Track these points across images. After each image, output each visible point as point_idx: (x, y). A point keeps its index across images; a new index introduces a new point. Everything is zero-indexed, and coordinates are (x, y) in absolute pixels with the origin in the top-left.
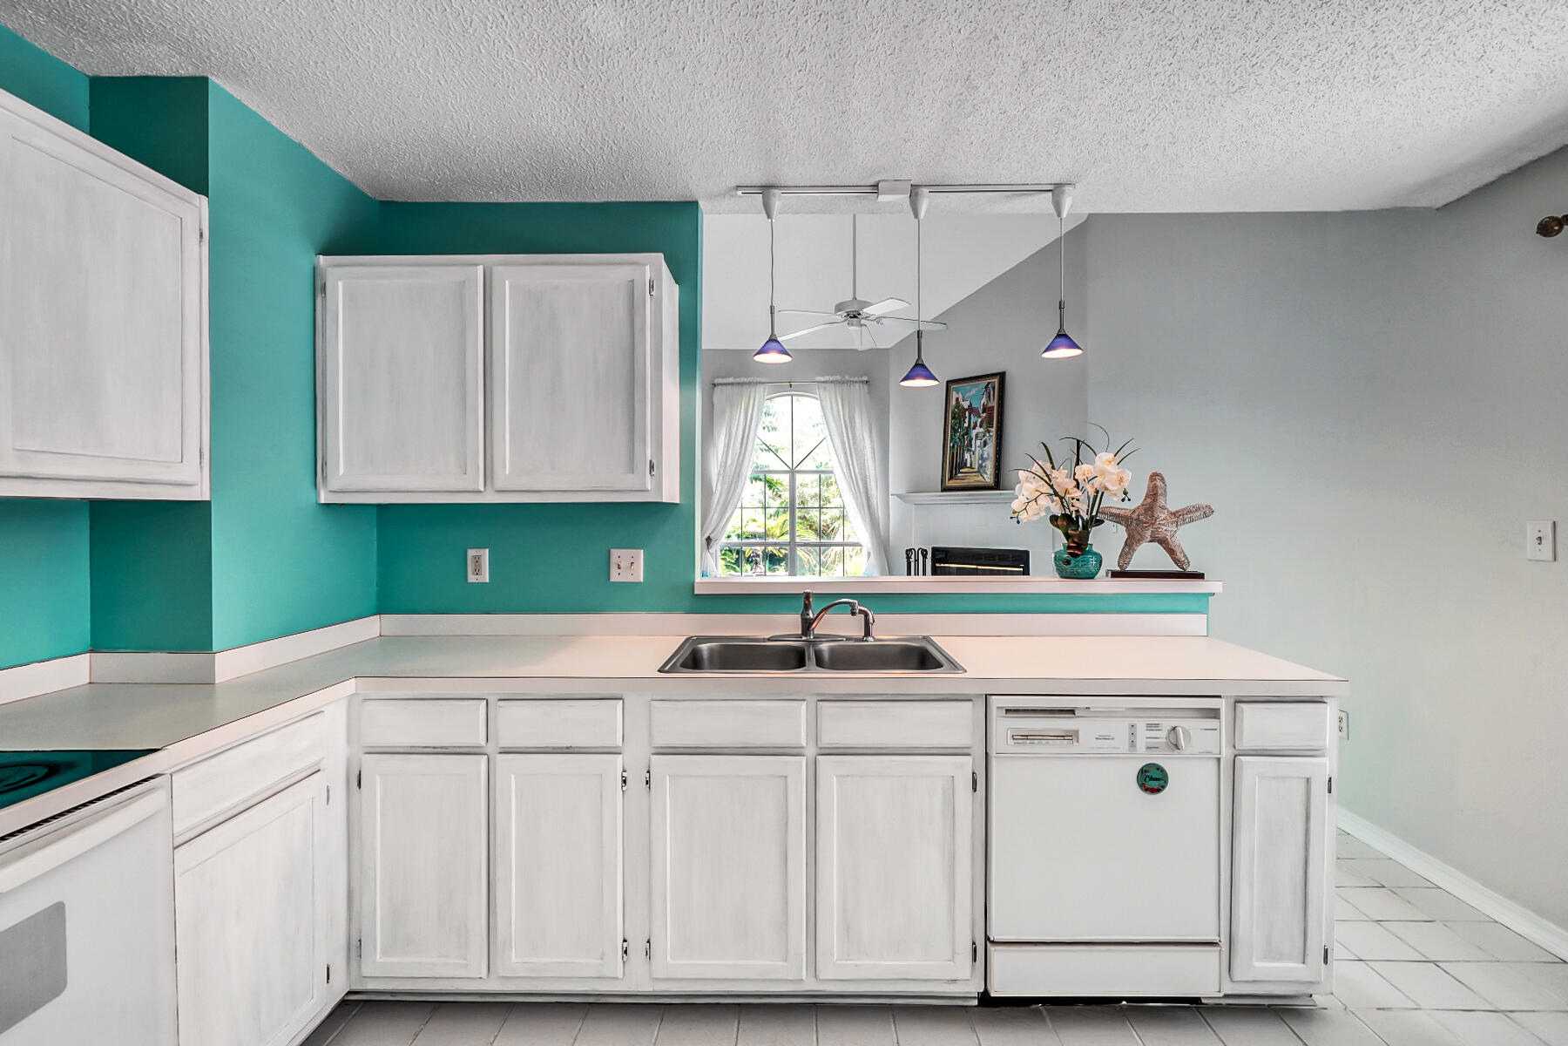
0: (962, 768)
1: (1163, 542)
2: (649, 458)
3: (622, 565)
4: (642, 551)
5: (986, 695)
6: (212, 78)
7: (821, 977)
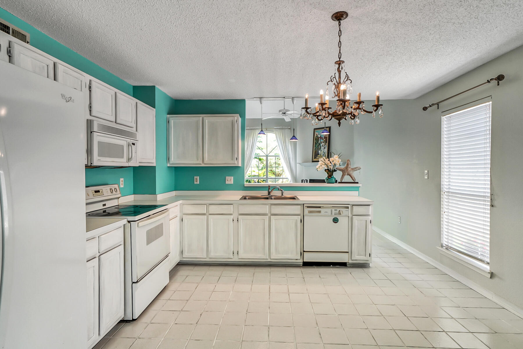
0: (299, 218)
1: (350, 175)
2: (236, 157)
3: (228, 180)
4: (233, 177)
5: (304, 204)
6: (156, 86)
7: (271, 258)
